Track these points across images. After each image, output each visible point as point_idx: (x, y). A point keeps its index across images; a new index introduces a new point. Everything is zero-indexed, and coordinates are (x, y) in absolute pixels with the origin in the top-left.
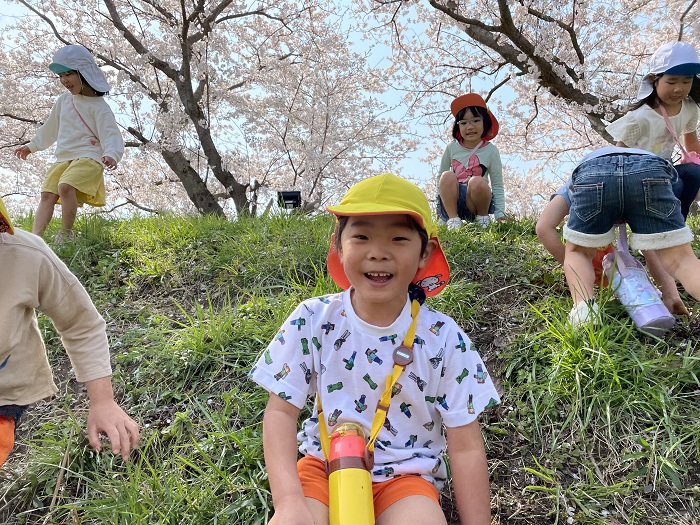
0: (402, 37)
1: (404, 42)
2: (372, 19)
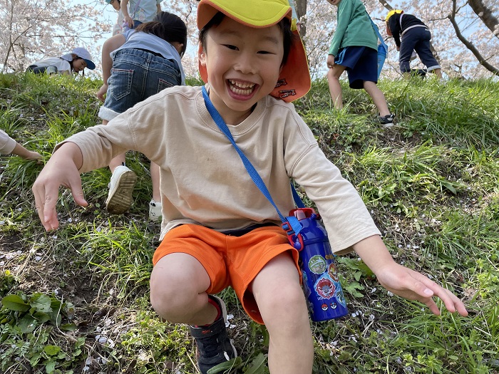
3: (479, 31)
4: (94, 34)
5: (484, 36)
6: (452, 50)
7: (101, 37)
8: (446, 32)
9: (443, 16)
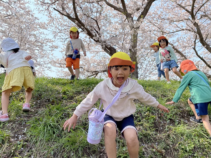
0: (51, 14)
1: (52, 16)
2: (41, 7)
3: (204, 51)
5: (206, 53)
6: (194, 58)
8: (191, 52)
9: (189, 46)
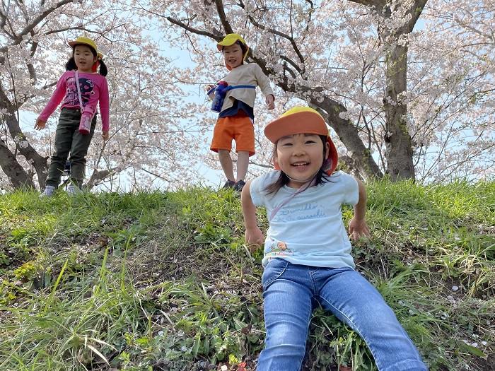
0: (196, 45)
1: (198, 48)
2: (173, 32)
4: (201, 128)
7: (208, 130)
